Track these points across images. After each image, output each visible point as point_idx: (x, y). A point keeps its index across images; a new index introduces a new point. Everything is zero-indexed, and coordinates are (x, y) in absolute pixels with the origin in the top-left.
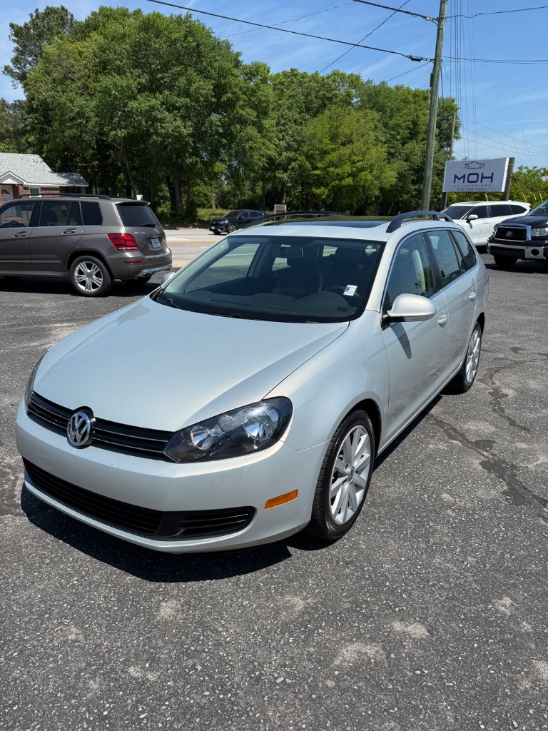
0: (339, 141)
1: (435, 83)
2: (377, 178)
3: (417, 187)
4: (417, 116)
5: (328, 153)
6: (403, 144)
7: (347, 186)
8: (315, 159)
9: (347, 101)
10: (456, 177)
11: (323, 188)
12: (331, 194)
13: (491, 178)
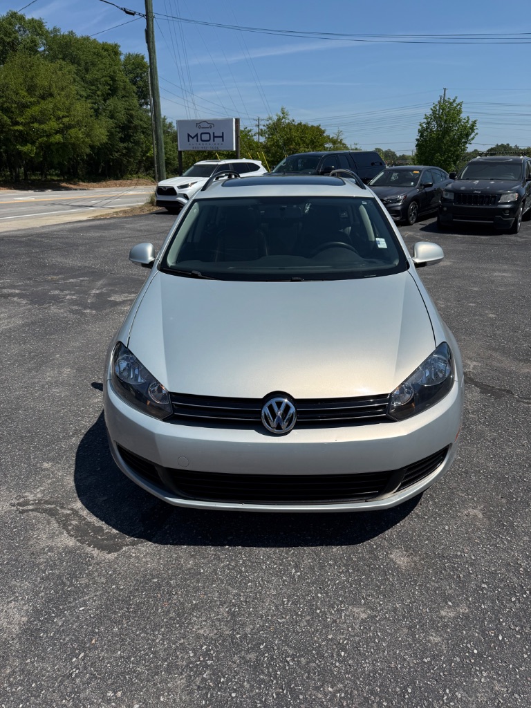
0: (37, 93)
1: (151, 39)
2: (88, 135)
3: (125, 145)
4: (114, 72)
5: (28, 107)
6: (105, 100)
7: (56, 143)
8: (12, 112)
9: (32, 49)
10: (189, 135)
11: (29, 145)
12: (40, 152)
13: (222, 137)
